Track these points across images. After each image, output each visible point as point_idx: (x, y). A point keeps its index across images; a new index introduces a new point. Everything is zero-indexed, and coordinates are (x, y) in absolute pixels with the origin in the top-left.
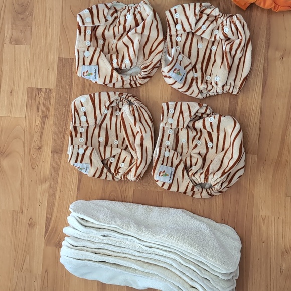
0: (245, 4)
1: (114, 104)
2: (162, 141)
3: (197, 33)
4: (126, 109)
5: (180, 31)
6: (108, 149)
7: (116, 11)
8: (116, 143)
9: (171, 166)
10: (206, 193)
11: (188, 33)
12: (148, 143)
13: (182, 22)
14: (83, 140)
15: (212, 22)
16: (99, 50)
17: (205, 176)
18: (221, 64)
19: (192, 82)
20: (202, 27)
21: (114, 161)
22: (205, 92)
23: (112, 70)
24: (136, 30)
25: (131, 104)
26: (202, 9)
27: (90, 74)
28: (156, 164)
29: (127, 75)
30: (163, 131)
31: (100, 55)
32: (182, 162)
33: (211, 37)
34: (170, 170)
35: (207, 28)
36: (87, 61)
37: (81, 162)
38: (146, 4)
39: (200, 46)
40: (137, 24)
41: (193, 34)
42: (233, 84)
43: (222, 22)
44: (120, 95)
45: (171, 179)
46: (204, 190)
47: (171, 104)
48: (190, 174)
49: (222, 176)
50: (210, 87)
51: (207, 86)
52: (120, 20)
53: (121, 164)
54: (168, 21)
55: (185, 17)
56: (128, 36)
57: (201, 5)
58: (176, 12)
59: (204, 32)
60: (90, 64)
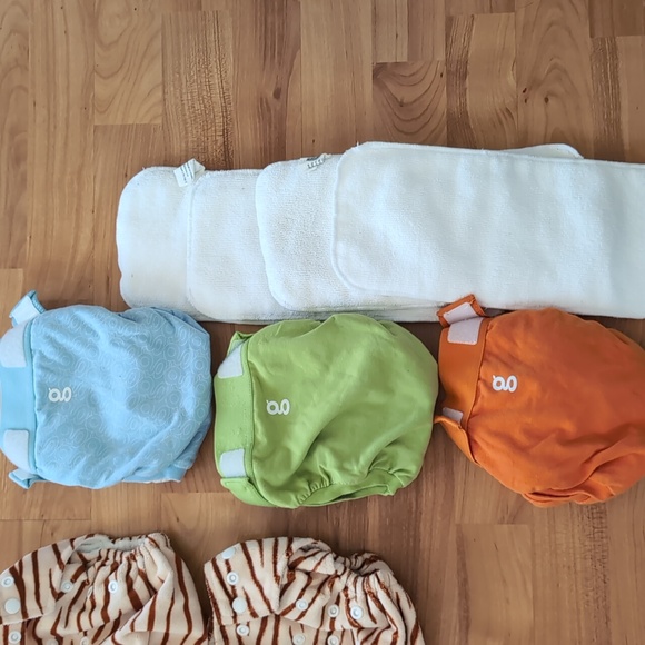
3: (287, 616)
5: (244, 616)
7: (85, 566)
11: (265, 620)
13: (246, 594)
15: (320, 589)
20: (298, 604)
26: (293, 559)
33: (322, 625)
35: (310, 605)
38: (157, 546)
39: (298, 639)
40: (138, 606)
41: (278, 618)
43: (346, 588)
52: (92, 596)
54: (212, 594)
55: (252, 582)
56: (113, 640)
57: (289, 548)
58: (229, 570)
59: (303, 614)
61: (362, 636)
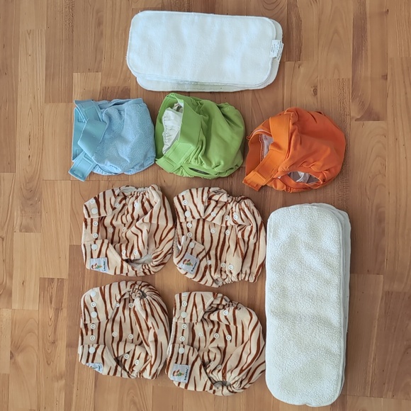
0: (257, 185)
1: (127, 296)
2: (175, 337)
3: (207, 219)
4: (137, 303)
5: (189, 219)
6: (122, 345)
7: (125, 198)
8: (131, 337)
9: (187, 364)
10: (227, 391)
11: (199, 220)
12: (162, 338)
13: (190, 209)
14: (94, 338)
15: (221, 208)
16: (106, 241)
17: (223, 374)
18: (235, 251)
19: (205, 271)
20: (212, 214)
21: (128, 357)
22: (220, 280)
23: (122, 261)
24: (143, 220)
25: (143, 296)
26: (210, 195)
27: (99, 267)
28: (169, 363)
29: (139, 264)
30: (177, 326)
31: (108, 247)
32: (199, 359)
33: (222, 224)
34: (186, 368)
35: (217, 214)
36: (95, 255)
37: (93, 362)
38: (155, 189)
39: (213, 230)
40: (146, 213)
41: (204, 220)
42: (248, 272)
43: (232, 208)
44: (131, 286)
45: (187, 378)
46: (225, 388)
47: (185, 295)
48: (208, 371)
49: (239, 374)
50: (224, 276)
51: (221, 275)
52: (128, 208)
53: (136, 362)
55: (193, 204)
56: (136, 226)
57: (209, 190)
58: (184, 199)
59: (214, 218)
60: (98, 257)
61: (239, 228)
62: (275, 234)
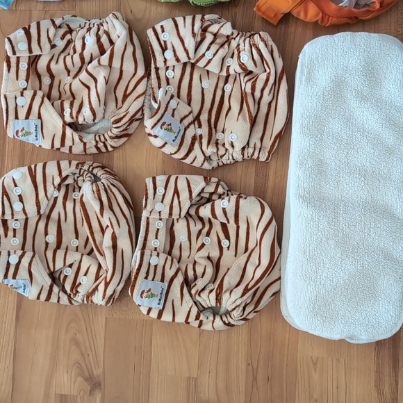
0: (276, 15)
1: (70, 181)
2: (146, 239)
3: (198, 64)
4: (87, 189)
5: (171, 61)
6: (60, 254)
7: (70, 31)
8: (75, 243)
9: (162, 280)
10: (221, 323)
11: (185, 64)
12: (124, 243)
13: (173, 47)
14: (17, 241)
15: (222, 46)
16: (40, 94)
17: (217, 296)
18: (239, 114)
19: (193, 144)
20: (206, 54)
21: (70, 273)
22: (214, 158)
23: (63, 126)
24: (99, 61)
25: (96, 179)
26: (205, 25)
27: (29, 133)
28: (136, 278)
29: (89, 133)
30: (148, 224)
31: (42, 102)
32: (180, 274)
33: (221, 71)
35: (214, 55)
36: (22, 113)
37: (14, 277)
38: (117, 18)
39: (206, 84)
40: (102, 52)
41: (193, 65)
42: (258, 145)
43: (238, 45)
44: (77, 165)
46: (218, 319)
47: (161, 180)
48: (193, 292)
49: (243, 295)
50: (222, 151)
51: (218, 149)
52: (74, 46)
53: (81, 278)
54: (151, 46)
55: (178, 38)
56: (87, 72)
57: (203, 18)
58: (163, 31)
59: (209, 62)
60: (27, 117)
61: (247, 78)
62: (310, 78)
